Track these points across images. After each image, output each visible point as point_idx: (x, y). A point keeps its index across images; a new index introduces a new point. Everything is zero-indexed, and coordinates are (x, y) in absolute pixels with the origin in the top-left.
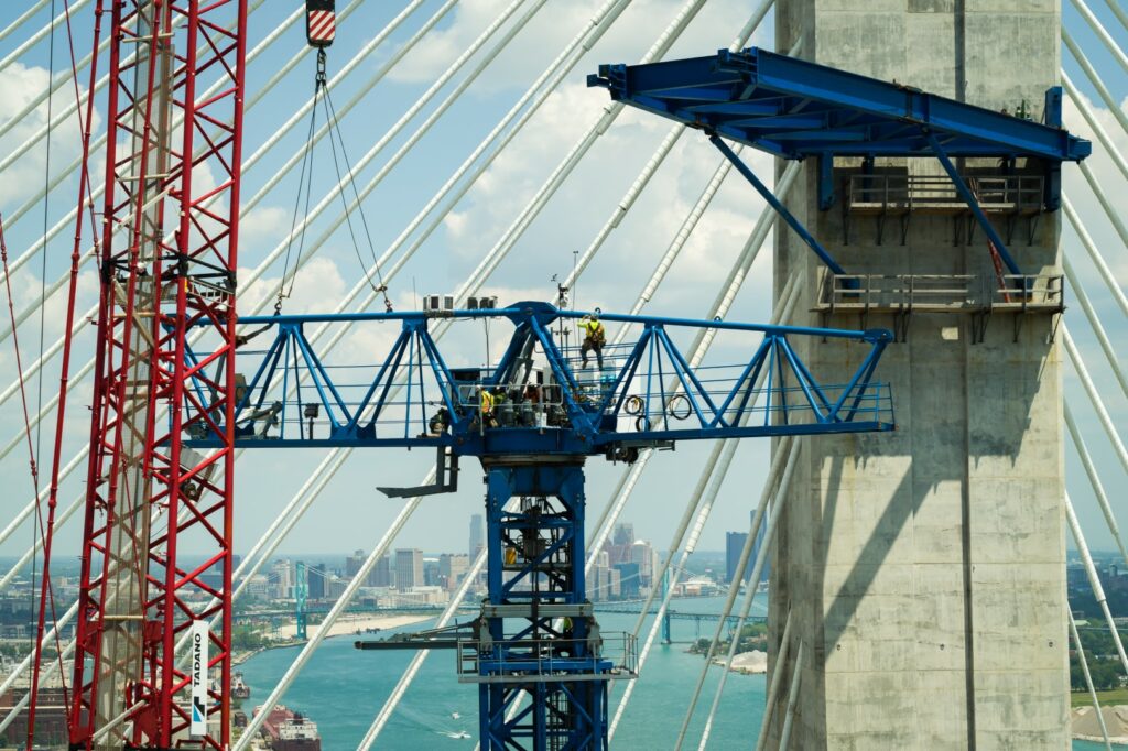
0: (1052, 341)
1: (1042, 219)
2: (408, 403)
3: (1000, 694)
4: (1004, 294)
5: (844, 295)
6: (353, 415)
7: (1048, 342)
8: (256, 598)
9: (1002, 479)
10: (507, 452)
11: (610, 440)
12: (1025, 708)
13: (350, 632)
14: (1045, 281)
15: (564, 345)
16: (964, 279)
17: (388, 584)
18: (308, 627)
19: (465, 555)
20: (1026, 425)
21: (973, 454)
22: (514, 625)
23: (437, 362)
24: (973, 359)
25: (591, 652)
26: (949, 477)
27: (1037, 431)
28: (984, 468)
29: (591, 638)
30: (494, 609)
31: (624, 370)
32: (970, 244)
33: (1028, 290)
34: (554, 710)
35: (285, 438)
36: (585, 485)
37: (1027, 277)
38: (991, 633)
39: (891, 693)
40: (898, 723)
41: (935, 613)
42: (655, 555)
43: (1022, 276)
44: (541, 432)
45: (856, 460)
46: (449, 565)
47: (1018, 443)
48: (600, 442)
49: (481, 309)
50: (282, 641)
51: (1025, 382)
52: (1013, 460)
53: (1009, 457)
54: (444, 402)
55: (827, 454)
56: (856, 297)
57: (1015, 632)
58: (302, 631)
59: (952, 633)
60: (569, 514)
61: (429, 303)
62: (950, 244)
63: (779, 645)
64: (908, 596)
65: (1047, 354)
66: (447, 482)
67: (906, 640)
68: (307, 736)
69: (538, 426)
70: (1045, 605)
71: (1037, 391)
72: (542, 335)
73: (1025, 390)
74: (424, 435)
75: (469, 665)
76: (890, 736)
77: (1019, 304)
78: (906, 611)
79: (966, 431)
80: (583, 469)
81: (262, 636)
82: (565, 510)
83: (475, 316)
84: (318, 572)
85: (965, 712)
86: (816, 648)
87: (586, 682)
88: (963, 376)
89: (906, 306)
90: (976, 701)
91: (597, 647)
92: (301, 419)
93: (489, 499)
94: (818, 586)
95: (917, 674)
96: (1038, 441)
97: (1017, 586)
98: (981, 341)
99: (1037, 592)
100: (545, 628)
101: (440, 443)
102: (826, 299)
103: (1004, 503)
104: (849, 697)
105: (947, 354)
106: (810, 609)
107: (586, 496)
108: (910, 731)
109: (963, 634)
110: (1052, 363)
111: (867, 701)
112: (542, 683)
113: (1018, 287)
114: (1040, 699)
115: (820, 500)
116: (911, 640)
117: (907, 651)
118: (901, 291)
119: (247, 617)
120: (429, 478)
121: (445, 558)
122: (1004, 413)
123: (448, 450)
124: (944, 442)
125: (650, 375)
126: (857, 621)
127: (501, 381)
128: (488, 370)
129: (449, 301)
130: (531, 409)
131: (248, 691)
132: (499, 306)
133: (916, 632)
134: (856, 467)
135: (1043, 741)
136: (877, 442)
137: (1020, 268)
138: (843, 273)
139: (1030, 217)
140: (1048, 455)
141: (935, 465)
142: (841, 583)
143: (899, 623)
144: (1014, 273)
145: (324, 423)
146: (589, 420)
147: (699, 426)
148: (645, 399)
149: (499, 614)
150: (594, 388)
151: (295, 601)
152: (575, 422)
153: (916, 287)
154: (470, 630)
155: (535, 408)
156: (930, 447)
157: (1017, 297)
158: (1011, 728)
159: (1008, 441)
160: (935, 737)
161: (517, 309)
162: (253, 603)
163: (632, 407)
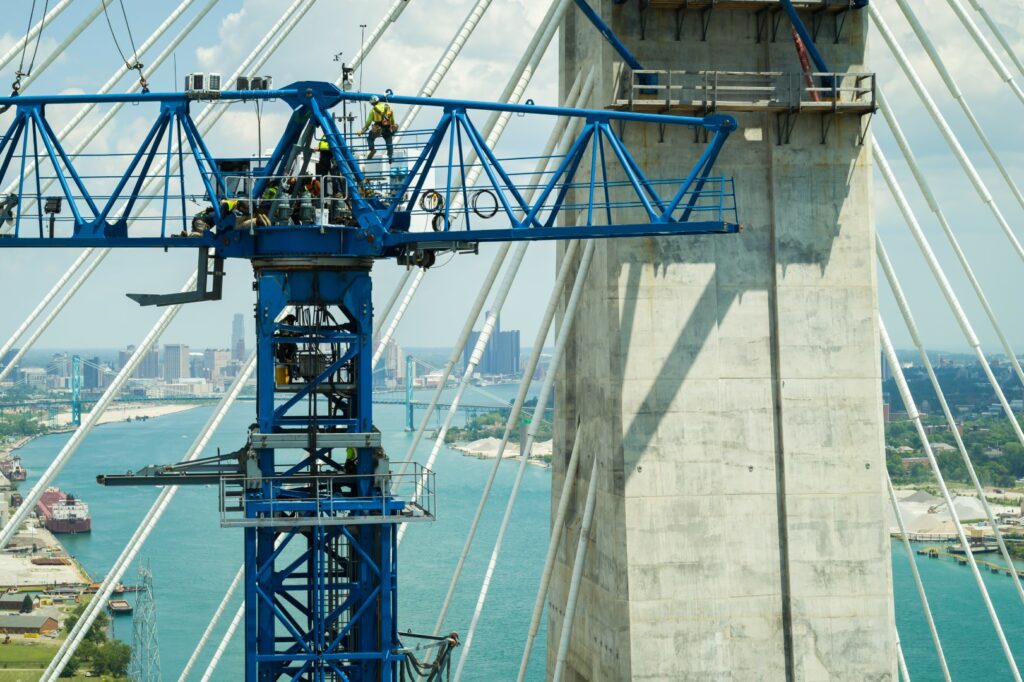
0: (861, 143)
1: (849, 15)
2: (165, 197)
3: (814, 520)
4: (812, 93)
5: (642, 92)
6: (101, 210)
7: (857, 144)
8: (35, 388)
9: (812, 289)
10: (281, 254)
11: (403, 241)
12: (842, 536)
13: (120, 419)
14: (853, 79)
15: (348, 131)
16: (767, 77)
17: (157, 375)
18: (82, 415)
19: (228, 350)
20: (835, 231)
21: (781, 262)
22: (288, 456)
23: (200, 151)
24: (778, 160)
25: (379, 489)
26: (754, 286)
27: (848, 237)
28: (793, 277)
29: (379, 473)
30: (264, 438)
31: (420, 161)
32: (773, 41)
33: (837, 89)
34: (333, 555)
35: (20, 236)
36: (373, 292)
37: (837, 74)
38: (804, 454)
39: (697, 519)
40: (705, 553)
41: (742, 431)
42: (400, 351)
43: (832, 74)
44: (323, 231)
45: (656, 266)
46: (212, 358)
47: (828, 251)
48: (391, 243)
49: (252, 90)
50: (58, 427)
51: (833, 185)
52: (823, 267)
53: (819, 265)
54: (208, 198)
55: (625, 261)
56: (654, 94)
57: (828, 453)
58: (77, 419)
59: (761, 453)
60: (354, 326)
61: (191, 83)
62: (752, 41)
63: (567, 463)
64: (714, 413)
65: (856, 158)
66: (210, 288)
67: (712, 461)
68: (78, 516)
69: (319, 224)
70: (861, 424)
71: (846, 196)
72: (324, 120)
73: (834, 195)
74: (184, 234)
75: (234, 501)
76: (696, 567)
77: (829, 104)
78: (712, 430)
79: (772, 237)
80: (370, 274)
81: (40, 423)
82: (348, 321)
83: (245, 97)
84: (94, 366)
85: (776, 540)
86: (615, 471)
87: (373, 526)
88: (769, 179)
89: (709, 103)
90: (789, 528)
91: (386, 483)
92: (40, 215)
93: (259, 309)
94: (616, 402)
95: (724, 498)
96: (849, 248)
97: (831, 403)
98: (787, 142)
99: (852, 410)
100: (324, 459)
101: (202, 243)
102: (622, 94)
103: (813, 314)
104: (651, 524)
105: (751, 155)
106: (606, 427)
107: (374, 306)
108: (718, 561)
109: (773, 455)
110: (862, 166)
111: (670, 528)
112: (320, 528)
113: (824, 85)
114: (858, 526)
115: (618, 309)
116: (718, 461)
117: (713, 473)
118: (704, 88)
119: (26, 405)
120: (189, 284)
121: (210, 353)
122: (812, 218)
123: (212, 251)
124: (749, 248)
125: (450, 166)
126: (659, 440)
127: (275, 172)
128: (260, 160)
129: (215, 81)
130: (310, 205)
131: (25, 474)
132: (272, 88)
133: (723, 453)
134: (656, 275)
135: (862, 572)
136: (679, 248)
137: (827, 65)
138: (641, 68)
139: (836, 13)
140: (860, 263)
141: (740, 272)
142: (641, 399)
143: (704, 443)
144: (821, 71)
145: (66, 219)
146: (378, 218)
147: (508, 225)
148: (444, 195)
149: (269, 444)
150: (382, 182)
151: (71, 391)
152: (361, 220)
153: (720, 83)
154: (235, 462)
155: (316, 204)
156: (734, 254)
157: (824, 96)
158: (826, 558)
159: (817, 248)
160: (744, 568)
161: (295, 91)
162: (32, 392)
163: (431, 204)
